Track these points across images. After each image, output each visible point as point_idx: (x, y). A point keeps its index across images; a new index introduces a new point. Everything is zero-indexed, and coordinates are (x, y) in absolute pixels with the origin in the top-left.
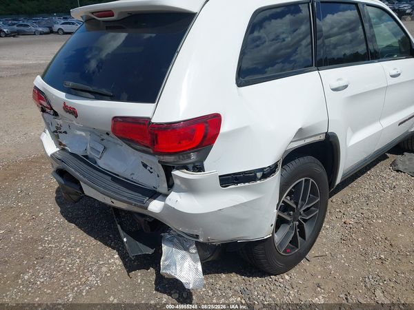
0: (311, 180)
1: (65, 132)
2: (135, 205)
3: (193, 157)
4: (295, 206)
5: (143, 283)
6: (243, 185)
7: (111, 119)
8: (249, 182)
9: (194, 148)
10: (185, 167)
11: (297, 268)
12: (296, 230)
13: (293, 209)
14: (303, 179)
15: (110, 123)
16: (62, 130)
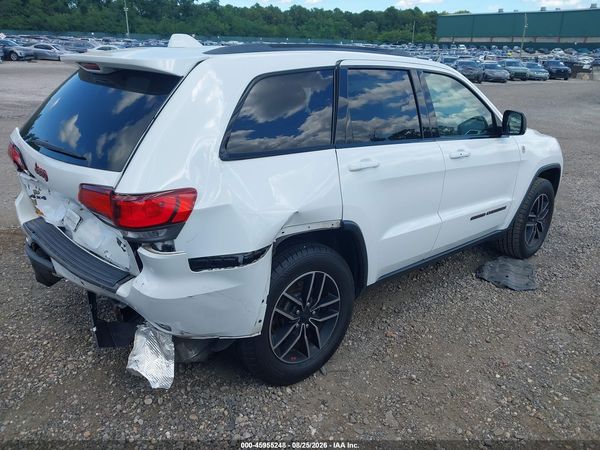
0: (326, 274)
1: (44, 198)
2: (104, 287)
3: (162, 233)
4: (300, 304)
5: (114, 385)
6: (218, 270)
7: (78, 185)
8: (225, 267)
9: (162, 225)
10: (152, 246)
11: (306, 382)
12: (303, 334)
13: (299, 307)
14: (314, 273)
15: (77, 191)
16: (41, 195)
